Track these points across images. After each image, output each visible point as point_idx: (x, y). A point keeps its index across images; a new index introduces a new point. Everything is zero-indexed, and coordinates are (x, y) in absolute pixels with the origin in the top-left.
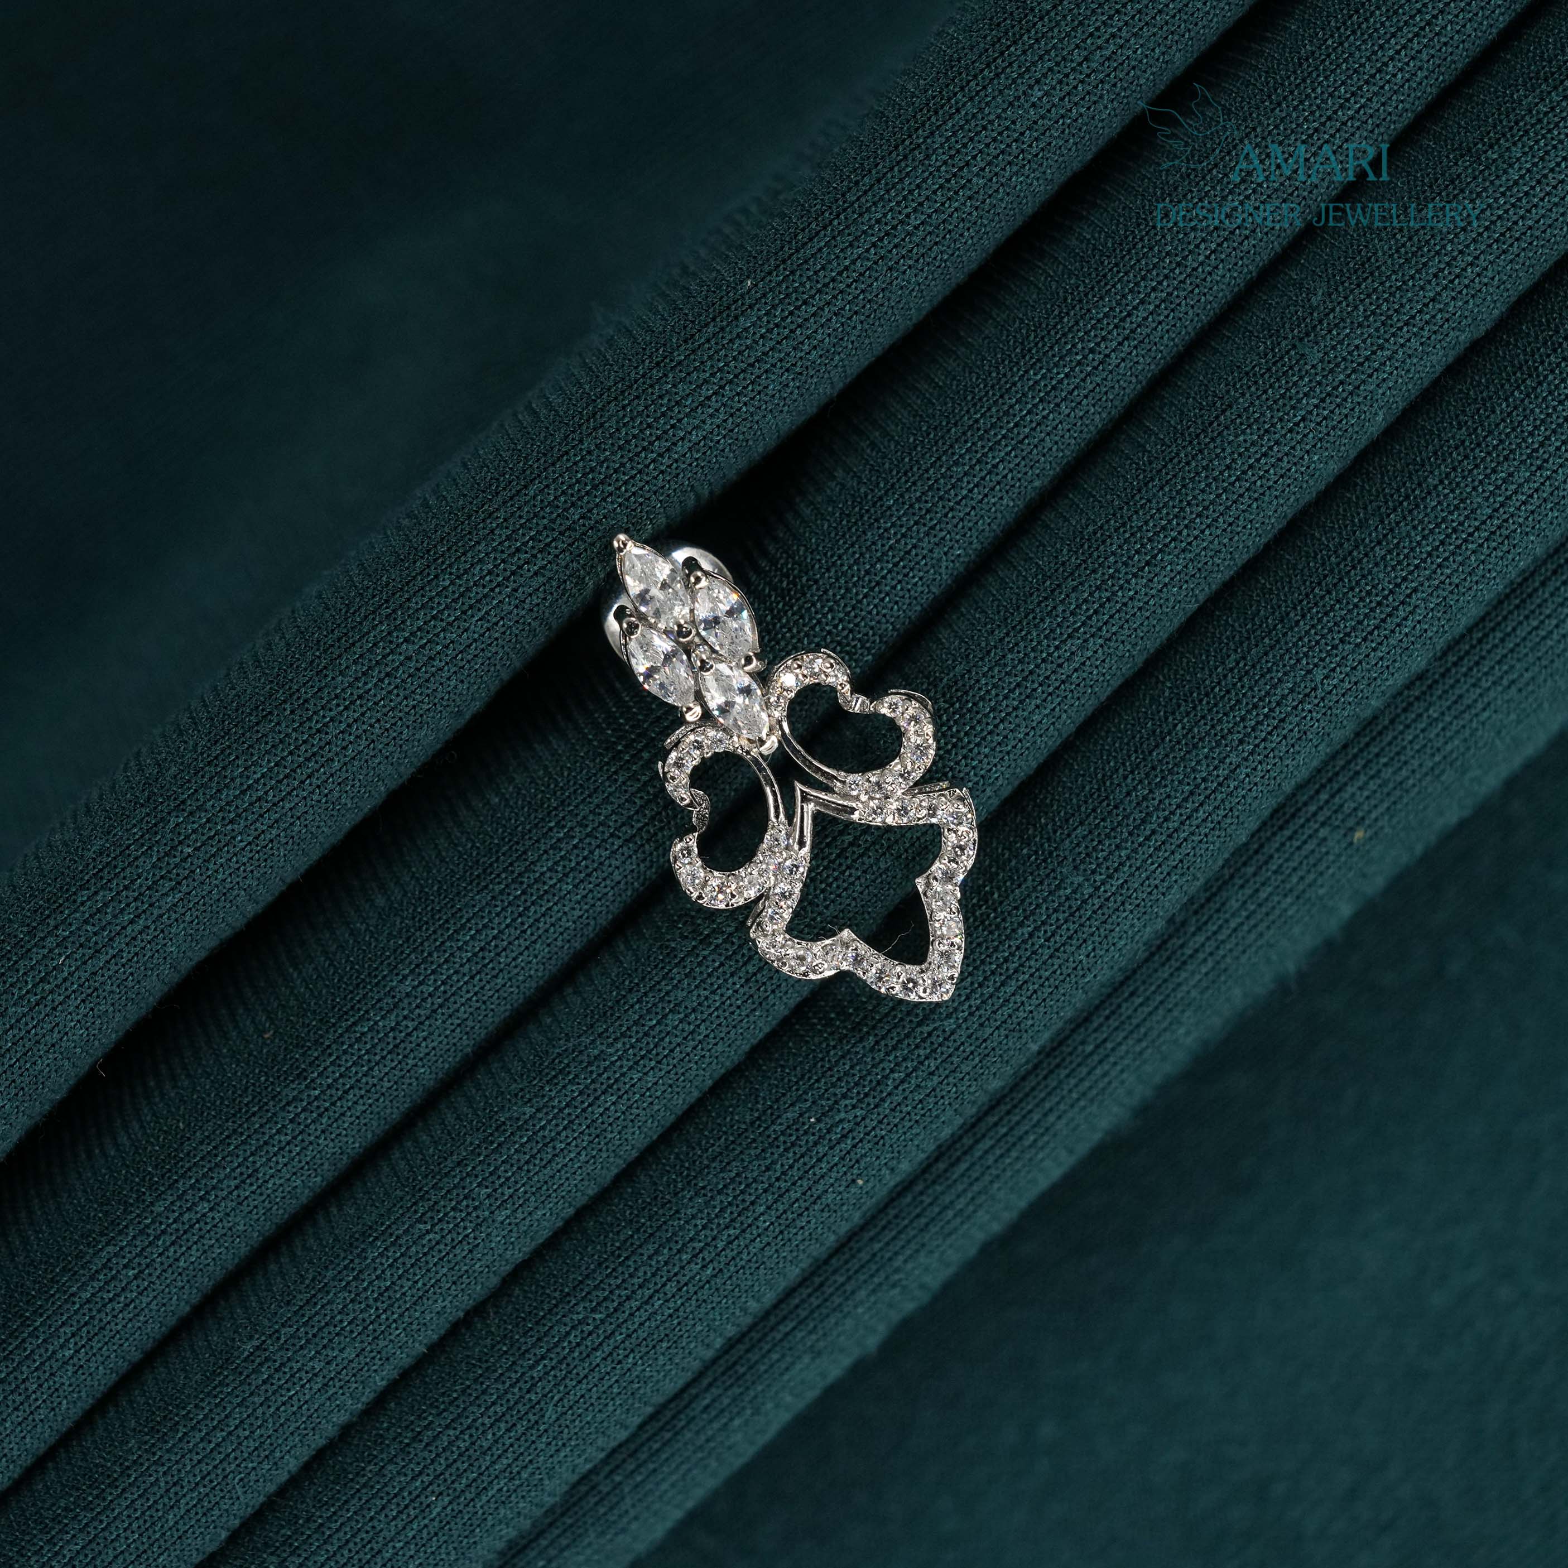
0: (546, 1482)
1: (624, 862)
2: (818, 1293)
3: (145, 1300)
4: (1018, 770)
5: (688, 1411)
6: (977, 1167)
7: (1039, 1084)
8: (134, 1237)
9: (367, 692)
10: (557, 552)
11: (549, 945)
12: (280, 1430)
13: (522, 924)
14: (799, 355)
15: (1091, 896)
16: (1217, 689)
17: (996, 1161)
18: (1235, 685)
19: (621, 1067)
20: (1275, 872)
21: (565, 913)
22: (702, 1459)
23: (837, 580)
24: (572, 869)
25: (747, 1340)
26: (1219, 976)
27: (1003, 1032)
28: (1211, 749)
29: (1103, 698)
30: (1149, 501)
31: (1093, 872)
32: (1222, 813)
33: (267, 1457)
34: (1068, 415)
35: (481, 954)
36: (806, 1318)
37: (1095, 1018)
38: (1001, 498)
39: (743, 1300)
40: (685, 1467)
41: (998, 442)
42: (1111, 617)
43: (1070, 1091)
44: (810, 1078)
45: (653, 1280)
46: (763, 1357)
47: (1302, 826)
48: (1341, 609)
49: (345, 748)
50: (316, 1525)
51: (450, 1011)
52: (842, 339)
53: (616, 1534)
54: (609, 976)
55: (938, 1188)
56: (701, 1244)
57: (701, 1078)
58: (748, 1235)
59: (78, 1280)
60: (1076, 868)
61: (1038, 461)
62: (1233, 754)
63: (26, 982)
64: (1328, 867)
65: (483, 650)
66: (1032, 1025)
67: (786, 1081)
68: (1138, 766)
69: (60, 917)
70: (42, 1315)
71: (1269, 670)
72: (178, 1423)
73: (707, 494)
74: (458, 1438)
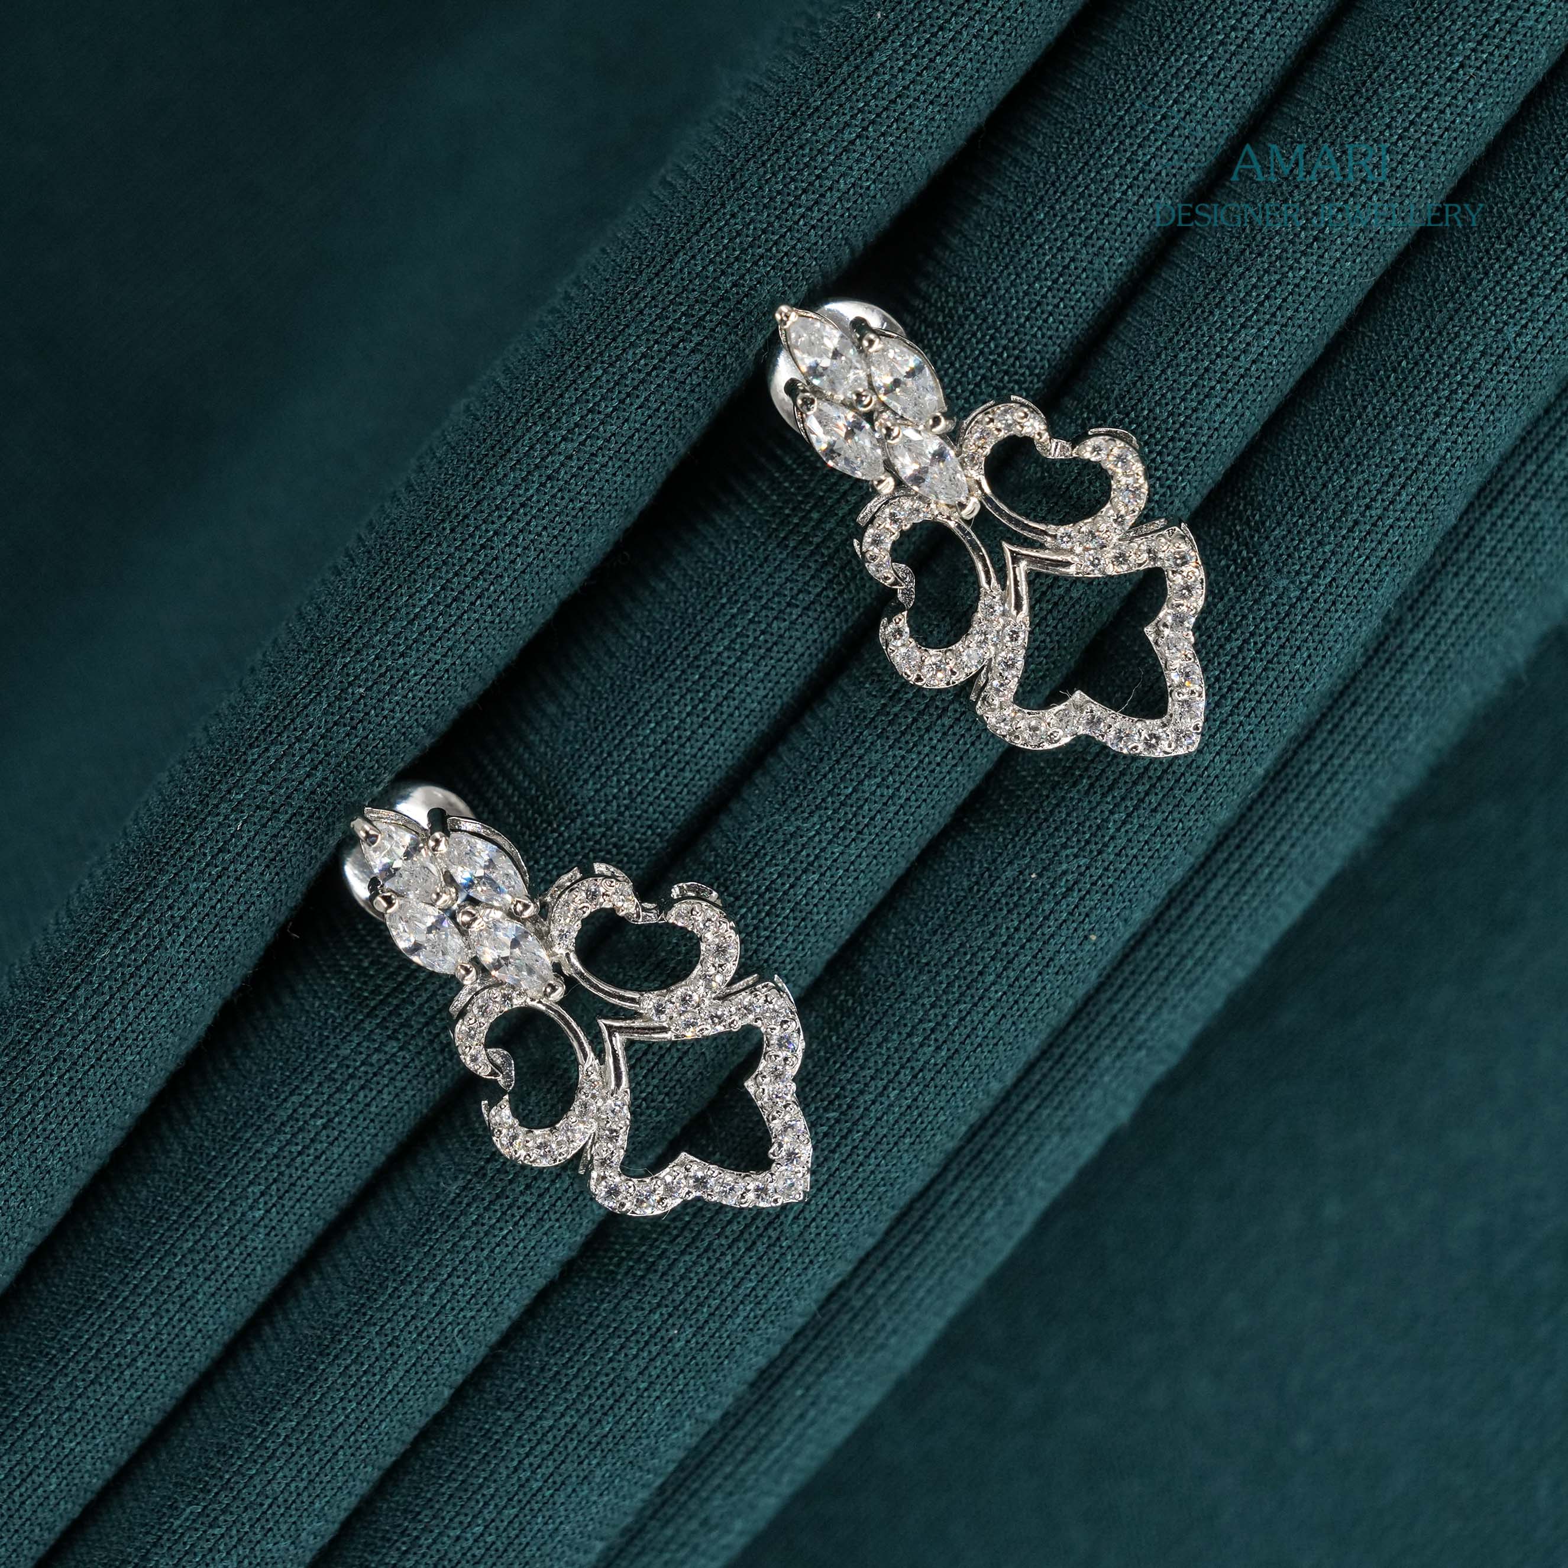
0: (796, 1303)
1: (805, 633)
2: (1060, 1066)
3: (337, 1150)
4: (1206, 477)
5: (937, 1208)
6: (1213, 909)
7: (1266, 812)
8: (320, 1084)
9: (529, 499)
10: (712, 325)
11: (735, 730)
12: (497, 1273)
13: (704, 710)
14: (942, 84)
15: (1299, 599)
16: (1404, 364)
17: (1232, 900)
18: (1422, 356)
19: (820, 841)
20: (1490, 555)
21: (749, 694)
22: (958, 1259)
23: (995, 305)
24: (751, 646)
25: (990, 1124)
26: (1444, 674)
27: (1224, 757)
28: (1406, 427)
29: (1286, 391)
31: (1298, 573)
32: (1426, 493)
33: (485, 1303)
34: (1218, 100)
35: (664, 748)
36: (1050, 1093)
37: (1317, 734)
38: (1158, 198)
39: (985, 1081)
40: (940, 1270)
41: (1147, 138)
42: (1285, 300)
43: (1301, 816)
44: (1026, 833)
45: (885, 1070)
46: (1009, 1141)
47: (1512, 502)
48: (1525, 260)
49: (513, 562)
50: (551, 1373)
51: (638, 812)
52: (985, 63)
53: (875, 1351)
54: (798, 750)
55: (1174, 936)
56: (932, 1024)
57: (907, 846)
58: (980, 1009)
59: (262, 1135)
60: (1279, 571)
61: (1192, 153)
62: (1430, 429)
63: (205, 854)
64: (1545, 544)
65: (646, 439)
66: (1255, 746)
67: (1001, 839)
68: (1330, 455)
69: (231, 781)
70: (226, 1176)
71: (1457, 335)
72: (387, 1278)
73: (861, 245)
74: (695, 1263)
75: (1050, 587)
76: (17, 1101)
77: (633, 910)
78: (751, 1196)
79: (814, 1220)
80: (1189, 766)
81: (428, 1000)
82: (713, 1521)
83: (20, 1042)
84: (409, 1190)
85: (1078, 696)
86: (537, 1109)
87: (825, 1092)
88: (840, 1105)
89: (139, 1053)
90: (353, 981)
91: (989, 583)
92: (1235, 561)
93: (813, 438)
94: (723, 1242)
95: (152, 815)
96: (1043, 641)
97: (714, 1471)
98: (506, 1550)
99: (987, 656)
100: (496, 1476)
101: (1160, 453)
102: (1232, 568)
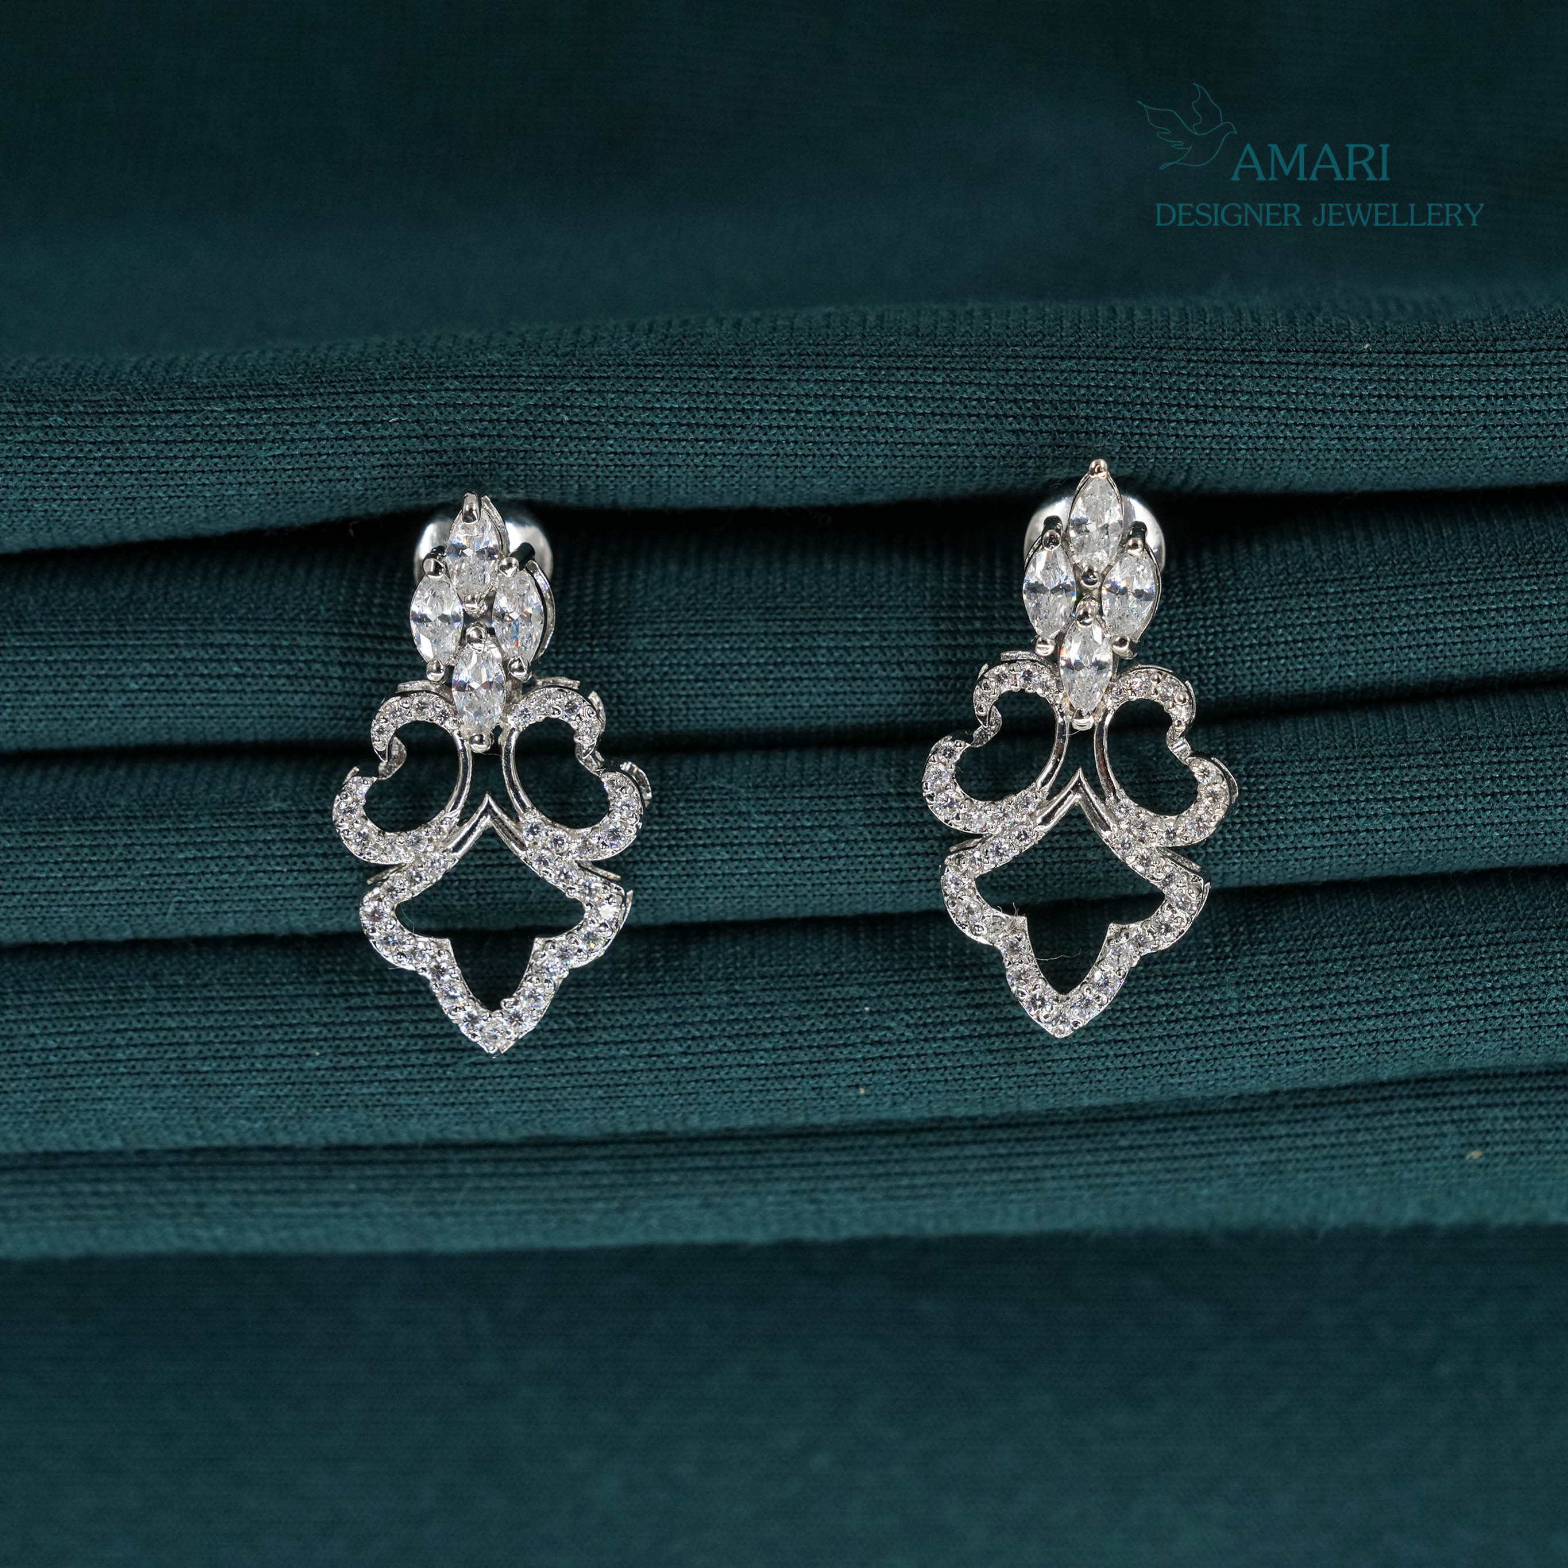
0: (414, 1120)
1: (889, 693)
2: (750, 1157)
3: (228, 699)
4: (1256, 872)
5: (570, 1163)
6: (958, 1163)
7: (1061, 1137)
8: (263, 645)
9: (806, 412)
10: (1044, 428)
11: (776, 707)
12: (244, 890)
13: (771, 672)
14: (1360, 435)
15: (1231, 1015)
16: (1463, 938)
17: (976, 1170)
18: (1481, 946)
19: (754, 836)
20: (1384, 1128)
21: (810, 693)
22: (547, 1211)
23: (1240, 615)
24: (845, 663)
25: (664, 1145)
26: (1271, 1173)
27: (1073, 1066)
28: (1420, 980)
29: (1367, 875)
30: (1535, 748)
31: (1249, 998)
32: (1387, 1037)
33: (215, 901)
34: (1526, 638)
35: (718, 668)
36: (724, 1168)
37: (1149, 1122)
38: (1419, 660)
39: (692, 1109)
40: (529, 1206)
41: (1454, 613)
42: (1430, 812)
43: (1080, 1164)
44: (891, 976)
45: (636, 1030)
46: (665, 1170)
47: (1436, 1109)
49: (752, 441)
50: (208, 994)
51: (657, 692)
52: (1401, 451)
53: (431, 1214)
54: (803, 764)
55: (914, 1153)
56: (698, 1034)
57: (805, 901)
58: (739, 1058)
59: (191, 638)
60: (1238, 984)
61: (1472, 655)
62: (1435, 997)
63: (351, 414)
64: (1428, 1160)
65: (922, 456)
66: (1100, 1081)
67: (871, 963)
68: (1352, 946)
69: (420, 386)
70: (139, 639)
71: (1517, 956)
72: (170, 817)
73: (1196, 483)
74: (378, 1023)
75: (1079, 833)
76: (59, 442)
77: (586, 746)
78: (462, 1015)
79: (484, 1078)
80: (1044, 1047)
81: (391, 666)
82: (207, 1210)
83: (102, 406)
84: (246, 777)
85: (1022, 921)
86: (384, 811)
87: (581, 1003)
88: (581, 1022)
89: (170, 497)
90: (356, 603)
91: (1043, 784)
92: (1216, 947)
93: (1031, 568)
94: (411, 1029)
95: (345, 355)
96: (1037, 864)
97: (242, 1179)
98: (54, 1077)
99: (990, 831)
100: (100, 1022)
101: (1243, 824)
102: (1210, 950)
